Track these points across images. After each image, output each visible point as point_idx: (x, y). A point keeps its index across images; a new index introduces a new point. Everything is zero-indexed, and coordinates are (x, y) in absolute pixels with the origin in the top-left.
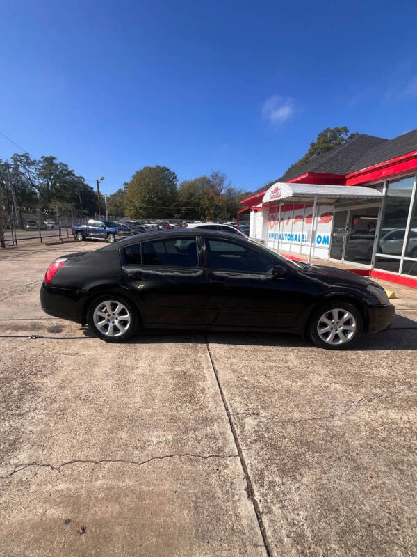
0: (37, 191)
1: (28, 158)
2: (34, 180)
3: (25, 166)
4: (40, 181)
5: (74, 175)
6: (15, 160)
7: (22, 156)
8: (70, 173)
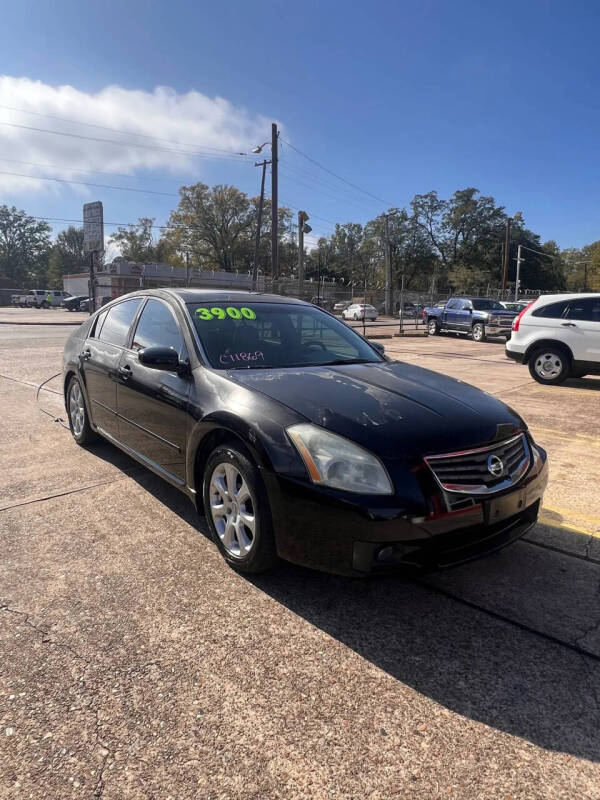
0: (439, 253)
1: (433, 198)
2: (436, 234)
3: (427, 213)
4: (445, 236)
5: (504, 216)
6: (416, 205)
7: (426, 197)
8: (498, 213)
